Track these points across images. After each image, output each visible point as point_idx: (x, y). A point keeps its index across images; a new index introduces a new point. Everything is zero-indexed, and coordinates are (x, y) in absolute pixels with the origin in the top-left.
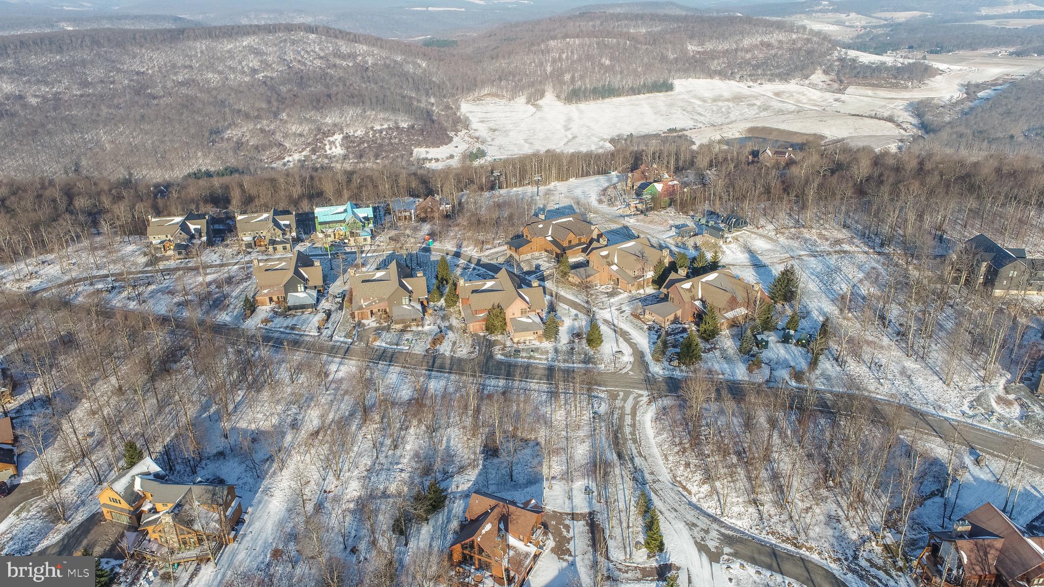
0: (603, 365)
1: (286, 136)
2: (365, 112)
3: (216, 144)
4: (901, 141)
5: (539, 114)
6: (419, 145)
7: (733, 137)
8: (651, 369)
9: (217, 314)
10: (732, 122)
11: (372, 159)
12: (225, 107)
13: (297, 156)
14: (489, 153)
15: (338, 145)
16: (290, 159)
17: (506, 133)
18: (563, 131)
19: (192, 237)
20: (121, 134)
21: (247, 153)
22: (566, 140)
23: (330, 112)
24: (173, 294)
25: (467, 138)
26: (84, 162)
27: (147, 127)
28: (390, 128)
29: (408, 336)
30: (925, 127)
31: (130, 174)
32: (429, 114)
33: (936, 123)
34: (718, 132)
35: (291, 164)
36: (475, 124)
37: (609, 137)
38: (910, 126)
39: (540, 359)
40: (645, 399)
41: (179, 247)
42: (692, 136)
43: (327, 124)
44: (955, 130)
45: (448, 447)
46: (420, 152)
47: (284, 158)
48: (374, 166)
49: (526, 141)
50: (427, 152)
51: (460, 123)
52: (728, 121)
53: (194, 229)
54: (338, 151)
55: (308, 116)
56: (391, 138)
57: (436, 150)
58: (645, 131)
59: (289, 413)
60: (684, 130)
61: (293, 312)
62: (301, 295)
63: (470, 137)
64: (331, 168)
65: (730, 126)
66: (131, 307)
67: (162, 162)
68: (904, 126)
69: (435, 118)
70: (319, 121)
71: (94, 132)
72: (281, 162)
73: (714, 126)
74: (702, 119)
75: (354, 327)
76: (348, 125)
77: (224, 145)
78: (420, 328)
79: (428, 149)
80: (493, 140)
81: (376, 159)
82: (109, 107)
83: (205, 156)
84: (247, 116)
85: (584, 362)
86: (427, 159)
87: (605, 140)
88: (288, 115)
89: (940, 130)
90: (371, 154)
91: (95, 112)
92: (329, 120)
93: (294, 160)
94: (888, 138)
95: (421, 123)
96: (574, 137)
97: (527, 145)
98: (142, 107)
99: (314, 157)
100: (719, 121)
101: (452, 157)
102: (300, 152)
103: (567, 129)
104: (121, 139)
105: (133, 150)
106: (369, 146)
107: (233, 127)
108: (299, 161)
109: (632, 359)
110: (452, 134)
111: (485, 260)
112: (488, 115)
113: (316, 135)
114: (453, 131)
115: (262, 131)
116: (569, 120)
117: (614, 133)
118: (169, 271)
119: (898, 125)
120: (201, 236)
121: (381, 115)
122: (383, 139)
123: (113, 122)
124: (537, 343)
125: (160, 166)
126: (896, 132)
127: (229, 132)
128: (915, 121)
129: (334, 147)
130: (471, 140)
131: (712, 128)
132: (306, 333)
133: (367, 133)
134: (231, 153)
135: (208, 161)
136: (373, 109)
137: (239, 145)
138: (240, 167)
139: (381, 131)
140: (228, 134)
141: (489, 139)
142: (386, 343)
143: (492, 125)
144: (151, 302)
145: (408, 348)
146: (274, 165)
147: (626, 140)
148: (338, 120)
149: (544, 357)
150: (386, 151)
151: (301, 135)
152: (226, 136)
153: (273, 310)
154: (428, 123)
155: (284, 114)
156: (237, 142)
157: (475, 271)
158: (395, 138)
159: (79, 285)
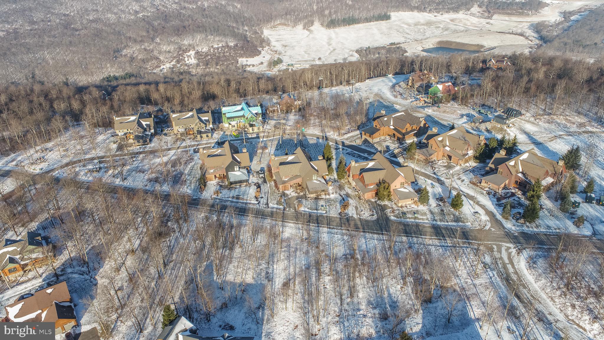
0: (469, 223)
1: (160, 52)
2: (207, 36)
3: (118, 59)
4: (531, 48)
5: (311, 36)
6: (242, 56)
7: (429, 47)
8: (505, 226)
9: (180, 188)
10: (427, 38)
11: (214, 66)
12: (121, 35)
13: (168, 65)
14: (284, 61)
15: (192, 58)
16: (164, 67)
17: (293, 47)
18: (327, 46)
19: (145, 130)
20: (58, 53)
21: (137, 64)
22: (329, 51)
23: (186, 37)
24: (143, 172)
25: (269, 52)
26: (37, 72)
27: (74, 49)
28: (223, 46)
29: (321, 203)
30: (544, 39)
31: (67, 79)
32: (245, 37)
33: (550, 37)
34: (420, 45)
35: (165, 70)
36: (273, 43)
37: (355, 49)
38: (533, 39)
39: (423, 219)
40: (514, 251)
41: (137, 138)
42: (406, 47)
43: (184, 45)
44: (562, 40)
45: (390, 295)
46: (243, 61)
47: (160, 67)
48: (216, 71)
49: (305, 52)
50: (247, 61)
51: (264, 42)
52: (425, 37)
53: (146, 125)
54: (193, 61)
55: (172, 40)
56: (224, 53)
57: (252, 59)
58: (376, 45)
59: (261, 267)
60: (399, 43)
61: (233, 186)
62: (237, 174)
63: (271, 50)
64: (189, 73)
65: (427, 40)
66: (117, 183)
67: (86, 71)
68: (530, 38)
69: (249, 39)
70: (179, 43)
71: (41, 53)
72: (159, 69)
73: (417, 41)
74: (409, 36)
75: (281, 196)
76: (197, 45)
77: (123, 59)
78: (328, 197)
79: (247, 59)
80: (285, 52)
81: (217, 66)
82: (49, 37)
83: (112, 66)
84: (135, 41)
85: (455, 221)
86: (247, 65)
87: (353, 51)
88: (161, 40)
89: (553, 40)
90: (214, 63)
91: (41, 40)
92: (186, 42)
93: (167, 68)
94: (522, 46)
95: (241, 42)
96: (334, 50)
97: (307, 55)
98: (70, 36)
99: (179, 65)
100: (420, 38)
101: (262, 63)
102: (170, 63)
103: (329, 44)
104: (58, 57)
105: (67, 63)
106: (211, 58)
107: (127, 48)
108: (170, 68)
109: (488, 218)
110: (260, 49)
111: (347, 143)
112: (281, 37)
113: (179, 52)
114: (261, 47)
115: (145, 50)
116: (330, 39)
117: (358, 47)
118: (135, 155)
119: (527, 38)
120: (150, 129)
121: (217, 38)
122: (219, 53)
123: (52, 46)
124: (415, 207)
125: (85, 73)
126: (526, 42)
127: (125, 51)
128: (536, 35)
129: (190, 59)
130: (272, 53)
131: (416, 42)
132: (248, 201)
133: (209, 50)
134: (127, 65)
135: (114, 70)
136: (212, 35)
137: (132, 59)
138: (135, 73)
139: (218, 49)
140: (124, 52)
141: (283, 52)
142: (308, 209)
143: (284, 43)
144: (130, 179)
145: (325, 212)
146: (155, 71)
147: (366, 50)
148: (191, 42)
149: (425, 217)
150: (222, 61)
151: (169, 52)
152: (124, 54)
153: (218, 184)
154: (246, 42)
155: (158, 39)
156: (131, 57)
157: (344, 151)
158: (227, 52)
159: (76, 167)
